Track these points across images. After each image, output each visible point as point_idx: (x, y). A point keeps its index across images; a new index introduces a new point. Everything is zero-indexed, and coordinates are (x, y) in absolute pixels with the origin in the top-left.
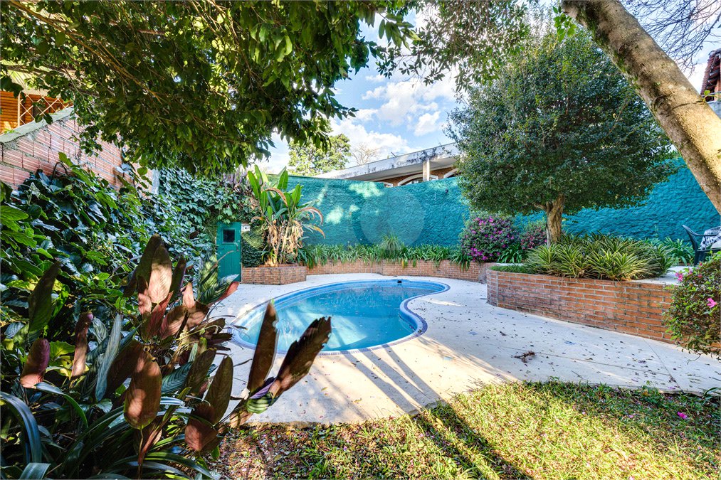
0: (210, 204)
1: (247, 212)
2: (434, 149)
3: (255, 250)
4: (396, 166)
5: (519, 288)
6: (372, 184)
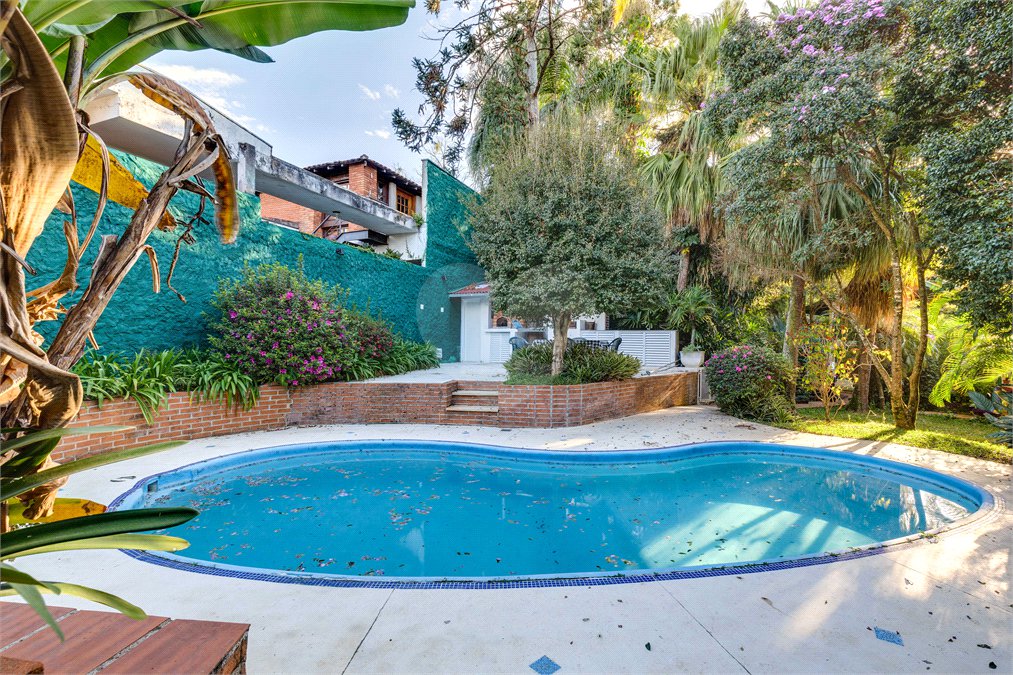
5: (596, 399)
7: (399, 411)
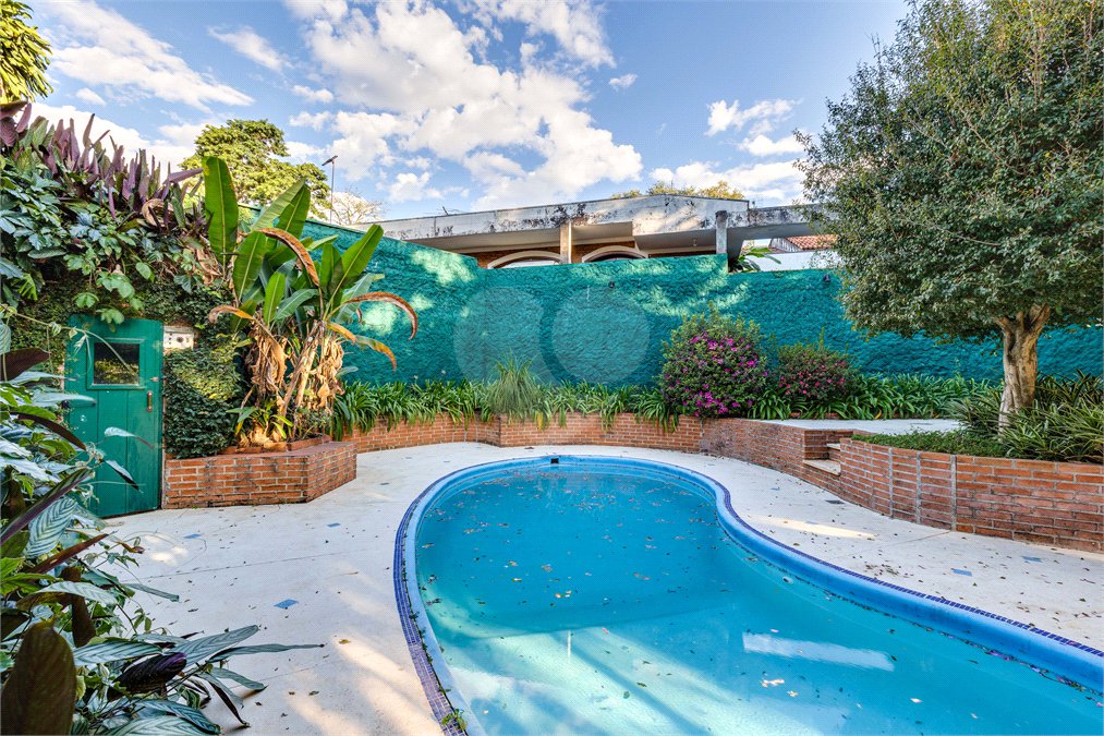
0: (45, 249)
1: (188, 289)
2: (582, 206)
3: (218, 405)
4: (499, 229)
5: (1024, 492)
6: (455, 258)
7: (774, 455)
